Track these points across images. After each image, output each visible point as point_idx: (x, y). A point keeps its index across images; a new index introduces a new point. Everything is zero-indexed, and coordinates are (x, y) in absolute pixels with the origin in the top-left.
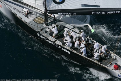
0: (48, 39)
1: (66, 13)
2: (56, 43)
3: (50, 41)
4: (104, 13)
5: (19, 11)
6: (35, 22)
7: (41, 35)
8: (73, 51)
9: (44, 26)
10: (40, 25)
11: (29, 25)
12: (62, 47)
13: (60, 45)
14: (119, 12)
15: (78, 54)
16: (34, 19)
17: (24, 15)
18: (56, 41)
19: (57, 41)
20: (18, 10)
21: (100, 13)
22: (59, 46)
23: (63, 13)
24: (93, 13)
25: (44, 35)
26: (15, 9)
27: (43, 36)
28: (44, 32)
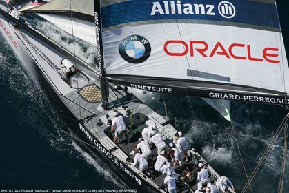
0: (99, 142)
1: (149, 87)
2: (114, 153)
3: (103, 147)
4: (237, 98)
5: (52, 65)
6: (81, 95)
7: (86, 130)
8: (148, 180)
9: (100, 108)
10: (91, 105)
11: (66, 102)
12: (126, 166)
13: (122, 160)
14: (272, 100)
15: (157, 187)
16: (82, 89)
17: (60, 74)
18: (115, 148)
19: (116, 151)
20: (51, 62)
21: (228, 96)
22: (119, 162)
23: (143, 85)
24: (212, 95)
25: (92, 131)
26: (45, 57)
27: (90, 133)
28: (95, 125)
